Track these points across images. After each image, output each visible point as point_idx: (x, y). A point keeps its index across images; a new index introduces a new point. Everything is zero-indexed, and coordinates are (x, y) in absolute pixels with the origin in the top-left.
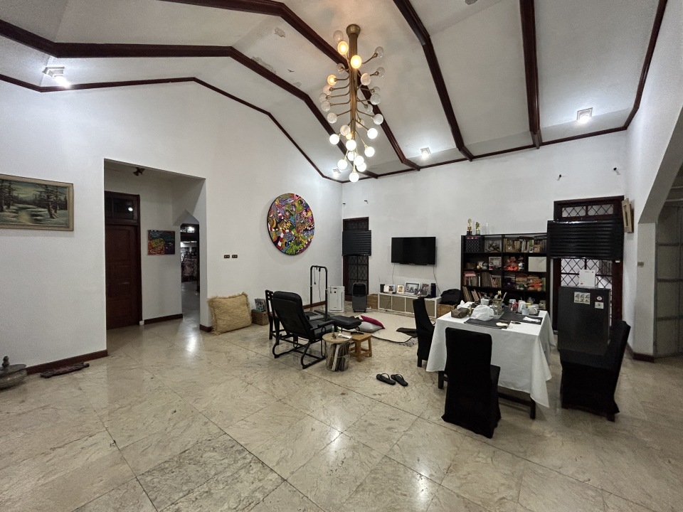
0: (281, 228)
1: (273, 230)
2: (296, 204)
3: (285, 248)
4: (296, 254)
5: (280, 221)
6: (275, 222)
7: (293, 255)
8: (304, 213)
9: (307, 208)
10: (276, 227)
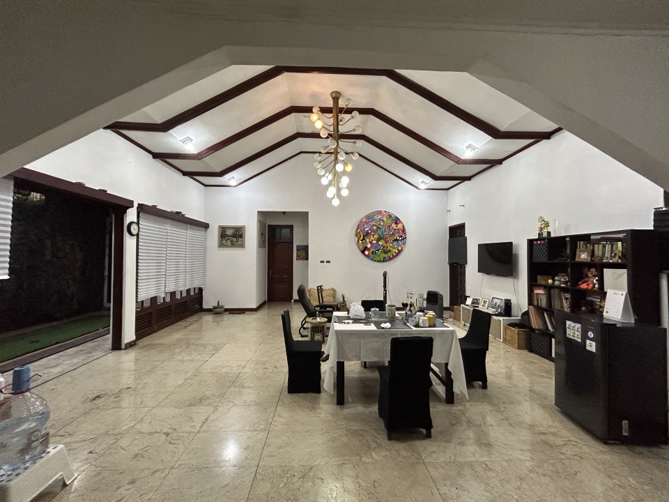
0: (368, 240)
1: (360, 242)
2: (385, 219)
3: (372, 256)
4: (384, 261)
5: (367, 234)
6: (362, 235)
7: (381, 261)
8: (394, 226)
9: (397, 221)
10: (364, 239)
